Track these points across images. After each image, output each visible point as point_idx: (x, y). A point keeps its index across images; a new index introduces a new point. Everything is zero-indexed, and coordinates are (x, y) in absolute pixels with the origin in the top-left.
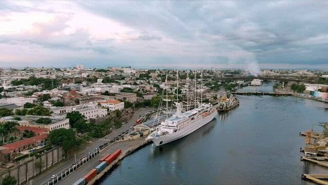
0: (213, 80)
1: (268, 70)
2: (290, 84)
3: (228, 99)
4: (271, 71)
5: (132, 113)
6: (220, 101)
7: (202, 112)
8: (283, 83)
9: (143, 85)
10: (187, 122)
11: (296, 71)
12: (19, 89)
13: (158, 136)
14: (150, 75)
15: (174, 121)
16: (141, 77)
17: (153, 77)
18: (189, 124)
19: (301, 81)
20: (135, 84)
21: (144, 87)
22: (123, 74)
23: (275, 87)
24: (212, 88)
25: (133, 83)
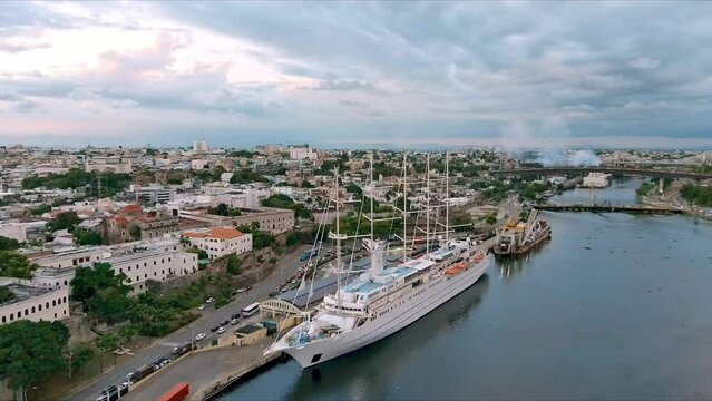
0: (491, 174)
1: (625, 150)
2: (678, 184)
3: (521, 225)
4: (631, 152)
5: (273, 261)
6: (500, 231)
7: (446, 262)
8: (661, 182)
9: (324, 188)
10: (399, 294)
11: (688, 153)
12: (27, 197)
13: (308, 339)
14: (347, 163)
15: (360, 294)
16: (326, 168)
17: (353, 167)
18: (406, 298)
19: (705, 178)
20: (306, 185)
21: (324, 193)
22: (286, 161)
23: (640, 193)
24: (488, 195)
25: (300, 183)
